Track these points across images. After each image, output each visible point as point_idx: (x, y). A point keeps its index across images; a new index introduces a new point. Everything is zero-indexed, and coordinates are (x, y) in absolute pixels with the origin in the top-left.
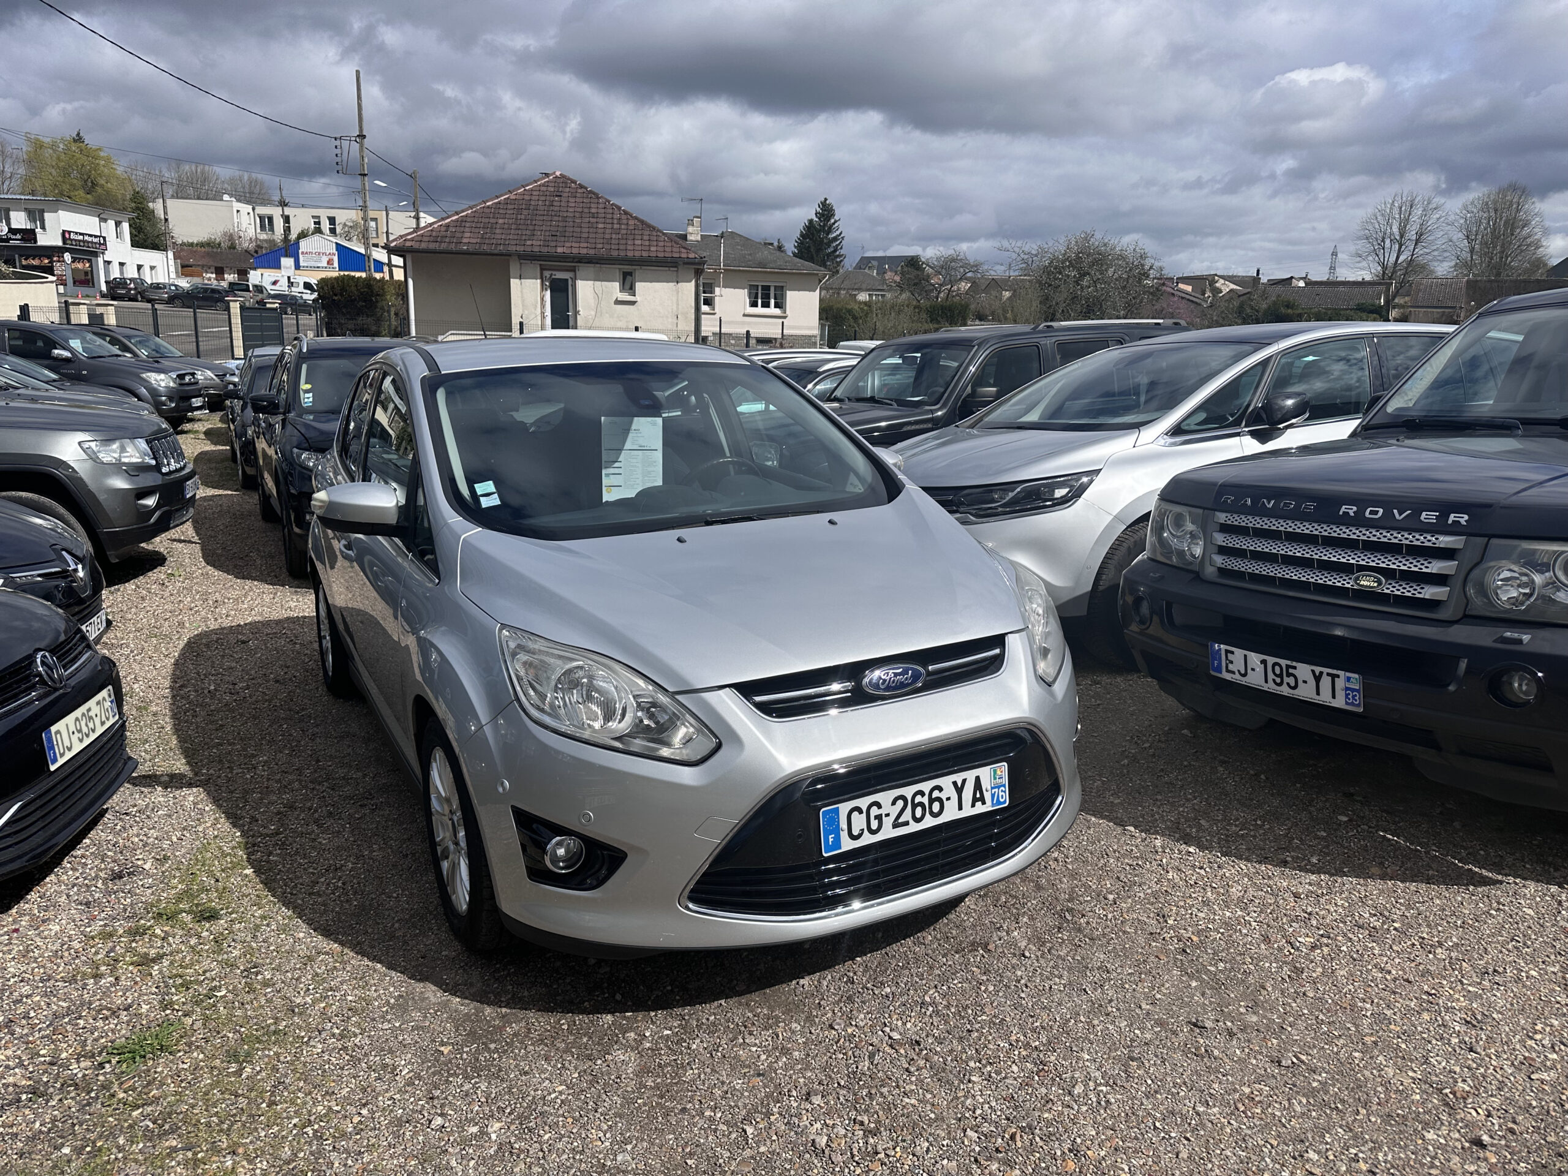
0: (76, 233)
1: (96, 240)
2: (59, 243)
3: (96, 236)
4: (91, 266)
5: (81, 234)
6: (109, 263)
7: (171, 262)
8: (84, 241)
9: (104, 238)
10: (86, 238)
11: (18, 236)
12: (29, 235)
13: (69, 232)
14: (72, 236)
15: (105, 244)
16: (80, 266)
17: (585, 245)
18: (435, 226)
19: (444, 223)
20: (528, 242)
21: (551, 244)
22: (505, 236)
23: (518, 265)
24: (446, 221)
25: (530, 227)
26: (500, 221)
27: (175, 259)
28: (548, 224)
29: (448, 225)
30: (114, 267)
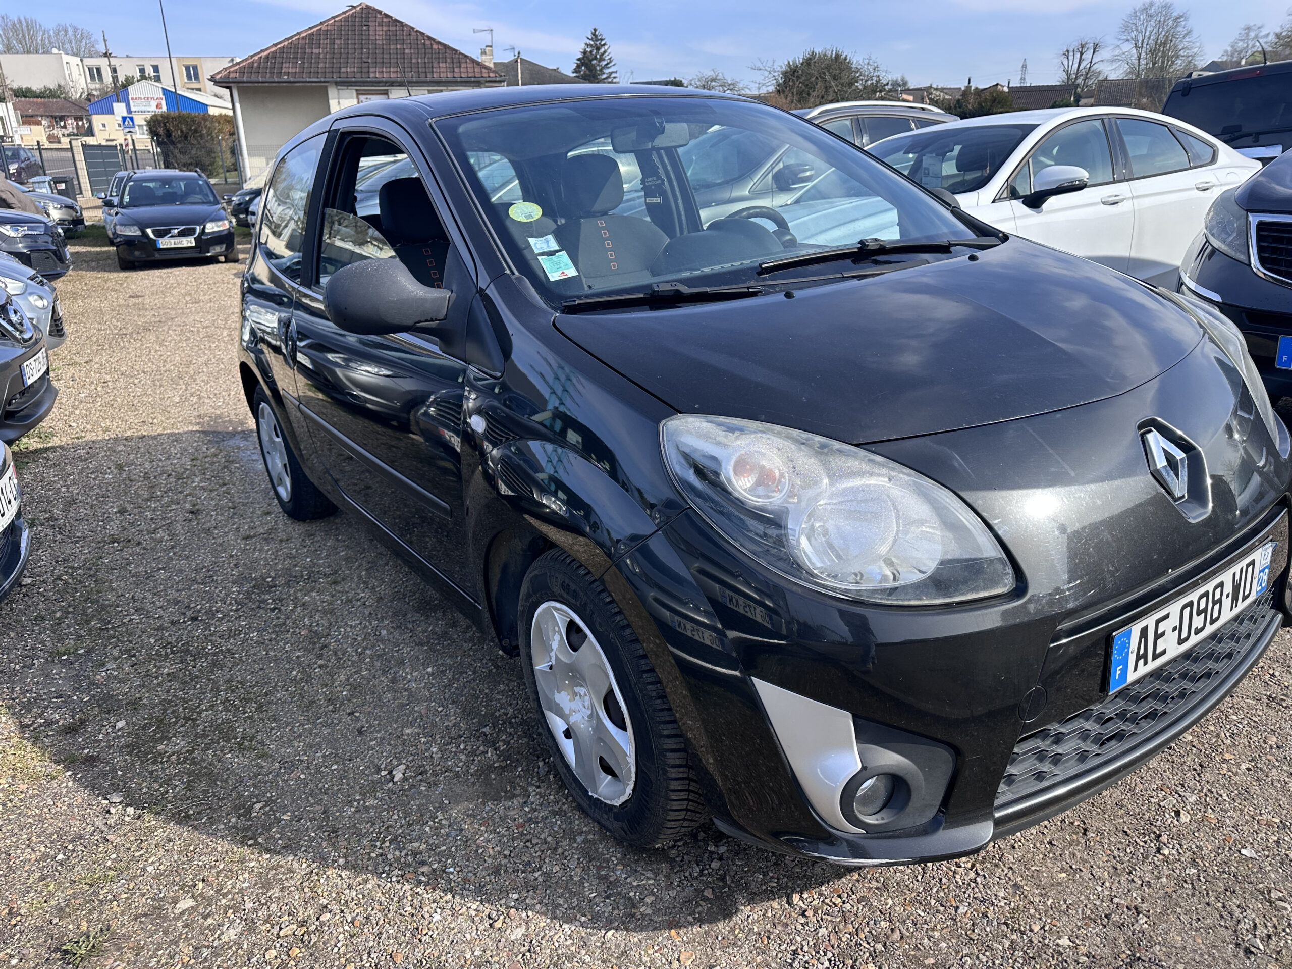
17: (395, 70)
18: (256, 58)
19: (264, 54)
20: (343, 70)
21: (365, 70)
22: (321, 65)
23: (336, 91)
24: (266, 53)
25: (343, 56)
26: (315, 51)
27: (15, 109)
28: (360, 51)
29: (267, 57)
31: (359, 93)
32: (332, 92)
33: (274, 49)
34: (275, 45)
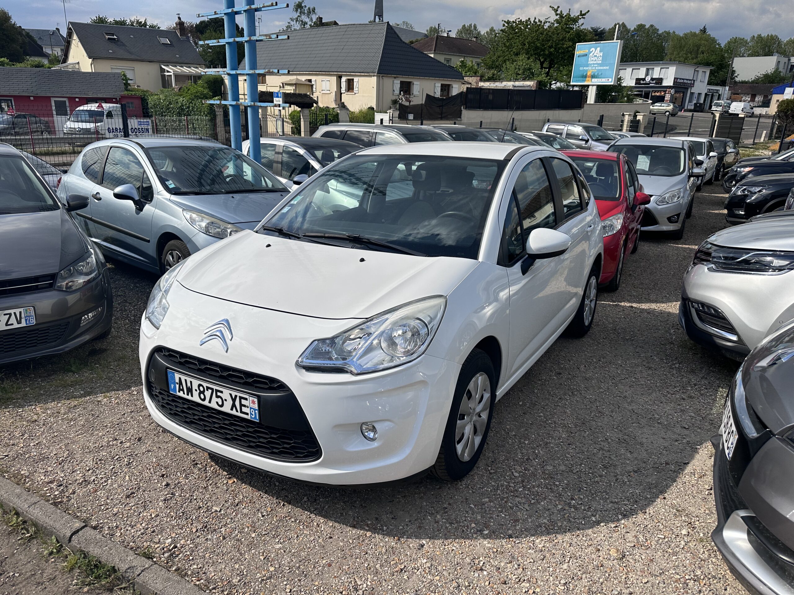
0: (681, 79)
1: (689, 82)
2: (672, 84)
3: (690, 80)
4: (683, 96)
5: (683, 79)
6: (692, 94)
7: (726, 92)
8: (683, 83)
9: (694, 81)
10: (685, 81)
11: (654, 82)
12: (660, 80)
13: (677, 79)
14: (678, 80)
15: (694, 84)
16: (677, 95)
30: (696, 95)
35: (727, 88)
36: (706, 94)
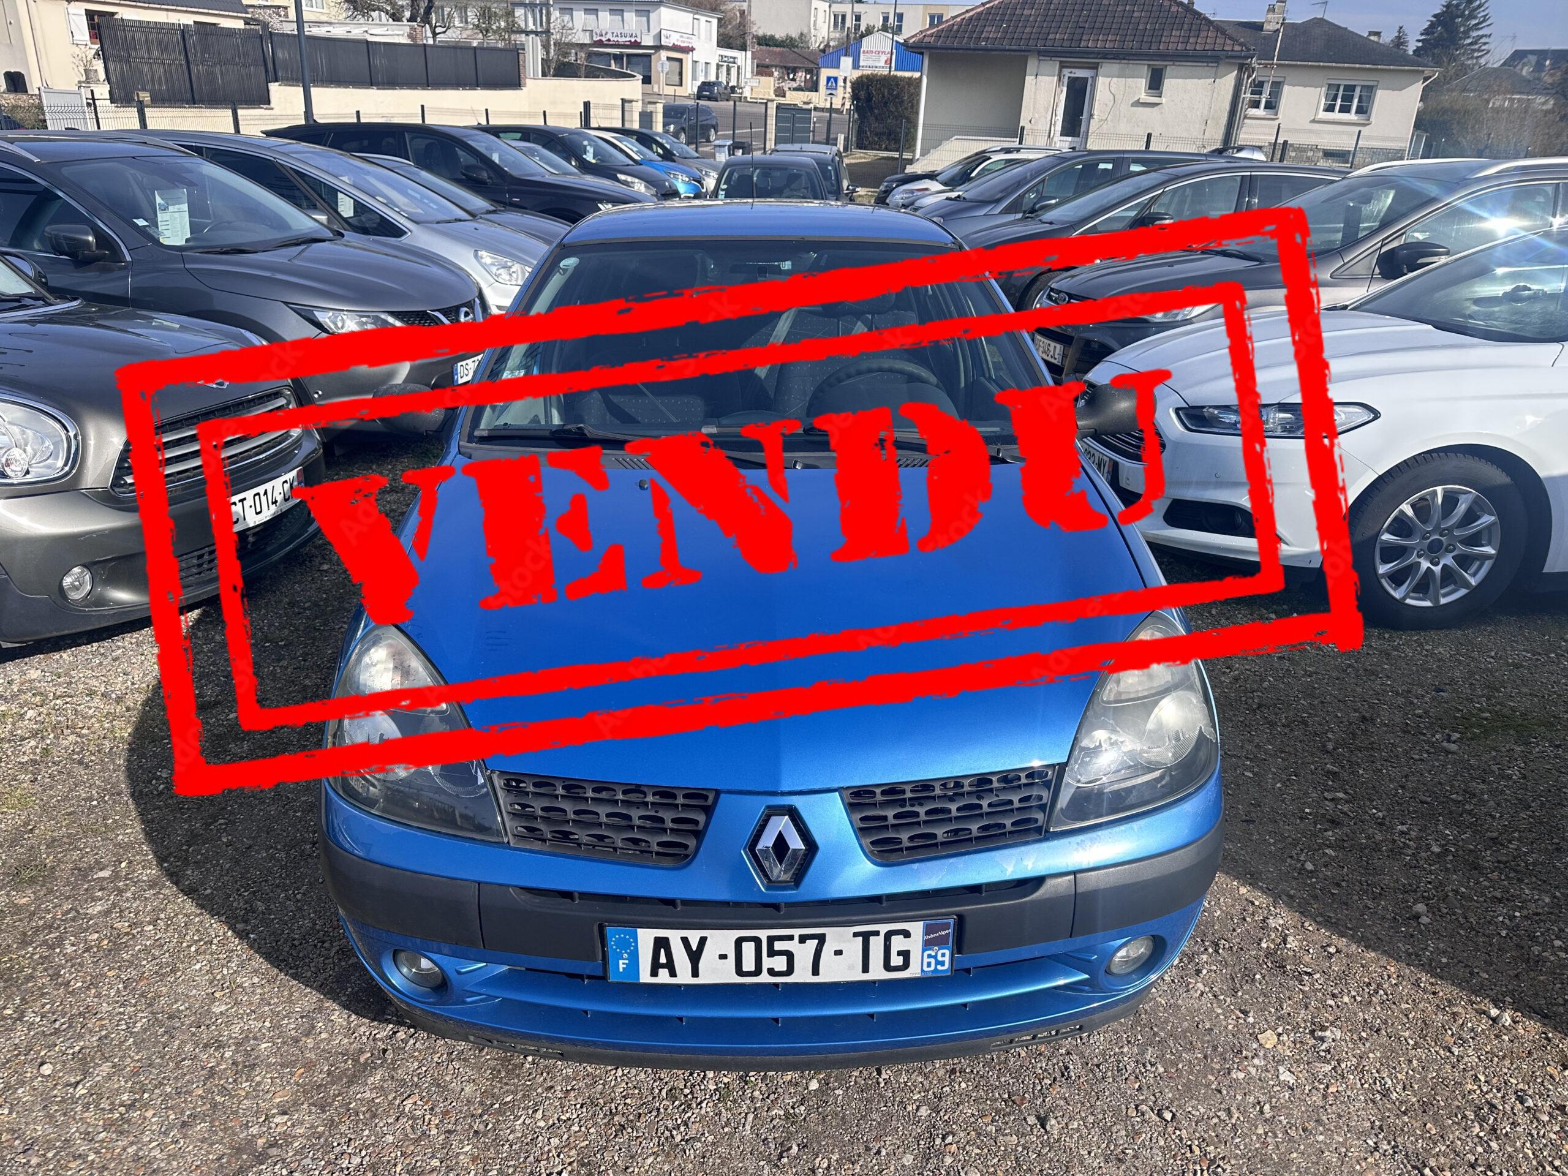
4: (681, 66)
6: (696, 62)
7: (749, 61)
17: (1114, 38)
18: (959, 19)
19: (968, 15)
20: (1051, 36)
21: (1076, 37)
22: (1028, 30)
23: (1036, 62)
24: (971, 14)
25: (1057, 18)
26: (1026, 12)
27: (753, 59)
28: (1078, 13)
29: (971, 18)
30: (701, 67)
31: (1063, 66)
32: (1032, 64)
33: (982, 9)
34: (983, 4)
35: (749, 54)
36: (718, 66)
